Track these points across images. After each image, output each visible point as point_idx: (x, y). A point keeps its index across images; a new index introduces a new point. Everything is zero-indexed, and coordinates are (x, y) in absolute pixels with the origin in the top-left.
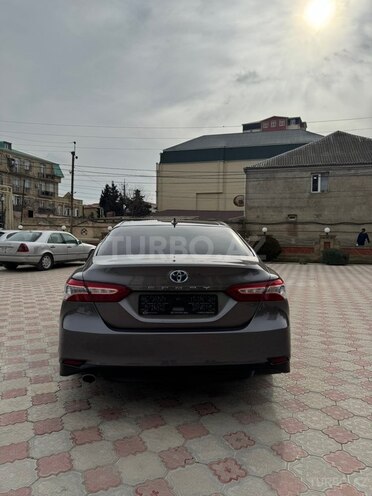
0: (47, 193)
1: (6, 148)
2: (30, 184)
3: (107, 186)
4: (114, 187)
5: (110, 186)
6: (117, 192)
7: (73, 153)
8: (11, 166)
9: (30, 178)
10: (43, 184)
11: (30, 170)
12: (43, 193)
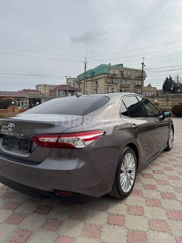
0: (138, 86)
1: (121, 67)
2: (131, 82)
3: (167, 78)
4: (171, 78)
5: (169, 78)
6: (172, 80)
7: (143, 64)
8: (122, 75)
9: (130, 79)
10: (137, 81)
11: (131, 76)
12: (137, 86)
